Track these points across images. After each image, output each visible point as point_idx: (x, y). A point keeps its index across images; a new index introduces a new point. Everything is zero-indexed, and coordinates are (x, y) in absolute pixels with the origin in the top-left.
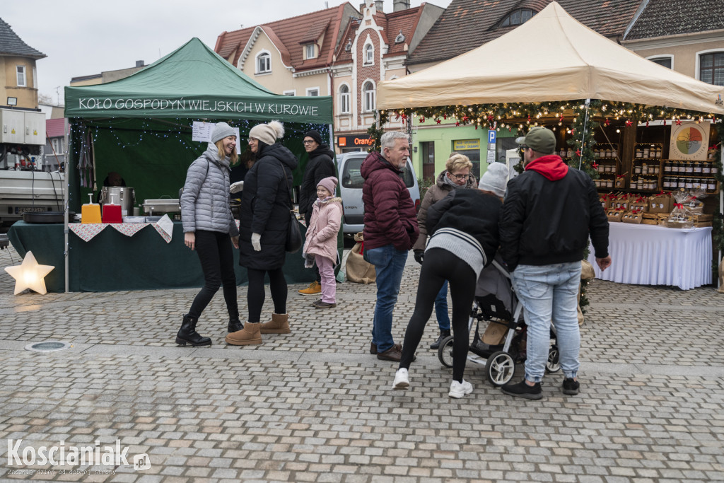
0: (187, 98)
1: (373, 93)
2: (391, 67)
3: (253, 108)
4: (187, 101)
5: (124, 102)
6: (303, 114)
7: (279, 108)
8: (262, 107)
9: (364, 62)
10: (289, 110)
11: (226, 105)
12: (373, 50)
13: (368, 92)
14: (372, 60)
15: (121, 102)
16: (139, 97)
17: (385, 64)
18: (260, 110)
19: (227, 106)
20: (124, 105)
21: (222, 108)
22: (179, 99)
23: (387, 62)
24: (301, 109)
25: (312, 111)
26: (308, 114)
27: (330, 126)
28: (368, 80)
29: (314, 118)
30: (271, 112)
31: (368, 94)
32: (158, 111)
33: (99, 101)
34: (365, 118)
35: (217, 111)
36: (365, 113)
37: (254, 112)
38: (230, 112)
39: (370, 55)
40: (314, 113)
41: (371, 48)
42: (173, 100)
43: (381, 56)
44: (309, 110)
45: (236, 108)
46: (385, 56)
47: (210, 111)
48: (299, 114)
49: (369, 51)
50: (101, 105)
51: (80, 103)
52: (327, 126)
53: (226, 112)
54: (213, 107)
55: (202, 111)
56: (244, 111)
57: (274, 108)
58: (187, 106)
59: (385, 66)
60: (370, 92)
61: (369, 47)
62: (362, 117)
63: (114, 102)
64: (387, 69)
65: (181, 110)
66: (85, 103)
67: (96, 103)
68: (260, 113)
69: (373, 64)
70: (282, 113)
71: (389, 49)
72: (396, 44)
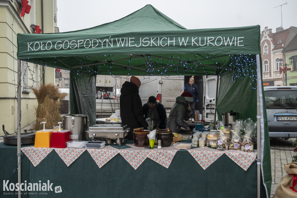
0: (114, 36)
1: (268, 65)
2: (276, 54)
3: (177, 42)
4: (114, 39)
5: (62, 43)
6: (228, 45)
7: (203, 42)
8: (185, 40)
9: (264, 53)
10: (213, 41)
11: (150, 41)
12: (268, 48)
13: (265, 64)
14: (267, 52)
15: (59, 43)
16: (74, 38)
17: (273, 53)
18: (183, 43)
19: (152, 41)
20: (62, 46)
21: (147, 43)
22: (107, 37)
23: (274, 52)
24: (226, 40)
25: (238, 41)
26: (233, 45)
27: (258, 56)
28: (266, 60)
29: (240, 49)
30: (195, 45)
31: (266, 66)
32: (90, 49)
33: (43, 44)
34: (264, 75)
35: (141, 47)
36: (264, 73)
37: (177, 46)
38: (154, 47)
39: (266, 50)
40: (240, 43)
41: (267, 47)
42: (102, 39)
43: (272, 50)
44: (234, 41)
45: (160, 42)
46: (273, 50)
47: (135, 47)
48: (223, 45)
49: (266, 48)
50: (44, 47)
51: (29, 46)
52: (254, 57)
53: (150, 47)
54: (138, 43)
55: (128, 47)
56: (167, 45)
57: (197, 41)
58: (115, 42)
59: (273, 54)
60: (267, 64)
61: (266, 47)
62: (263, 75)
63: (54, 43)
64: (274, 55)
65: (110, 47)
66: (32, 46)
67: (41, 46)
68: (183, 46)
69: (268, 53)
70: (206, 45)
71: (275, 47)
72: (278, 44)
